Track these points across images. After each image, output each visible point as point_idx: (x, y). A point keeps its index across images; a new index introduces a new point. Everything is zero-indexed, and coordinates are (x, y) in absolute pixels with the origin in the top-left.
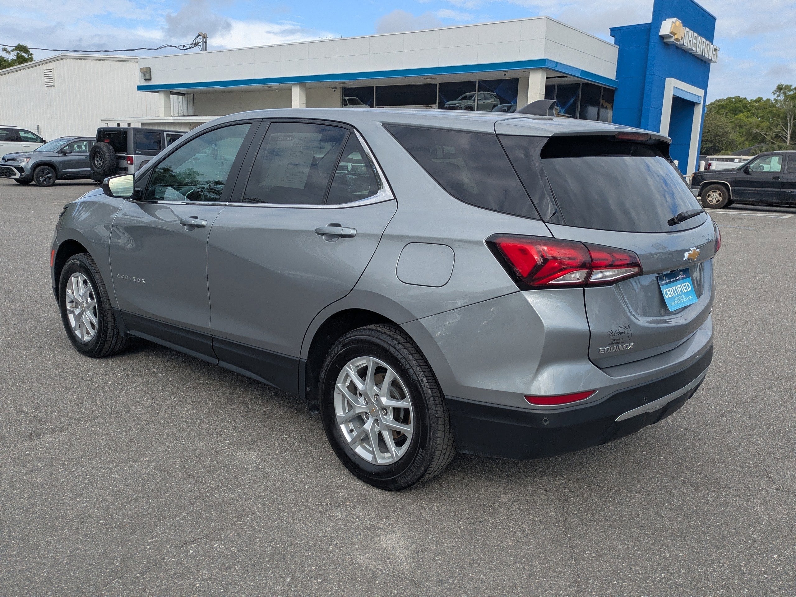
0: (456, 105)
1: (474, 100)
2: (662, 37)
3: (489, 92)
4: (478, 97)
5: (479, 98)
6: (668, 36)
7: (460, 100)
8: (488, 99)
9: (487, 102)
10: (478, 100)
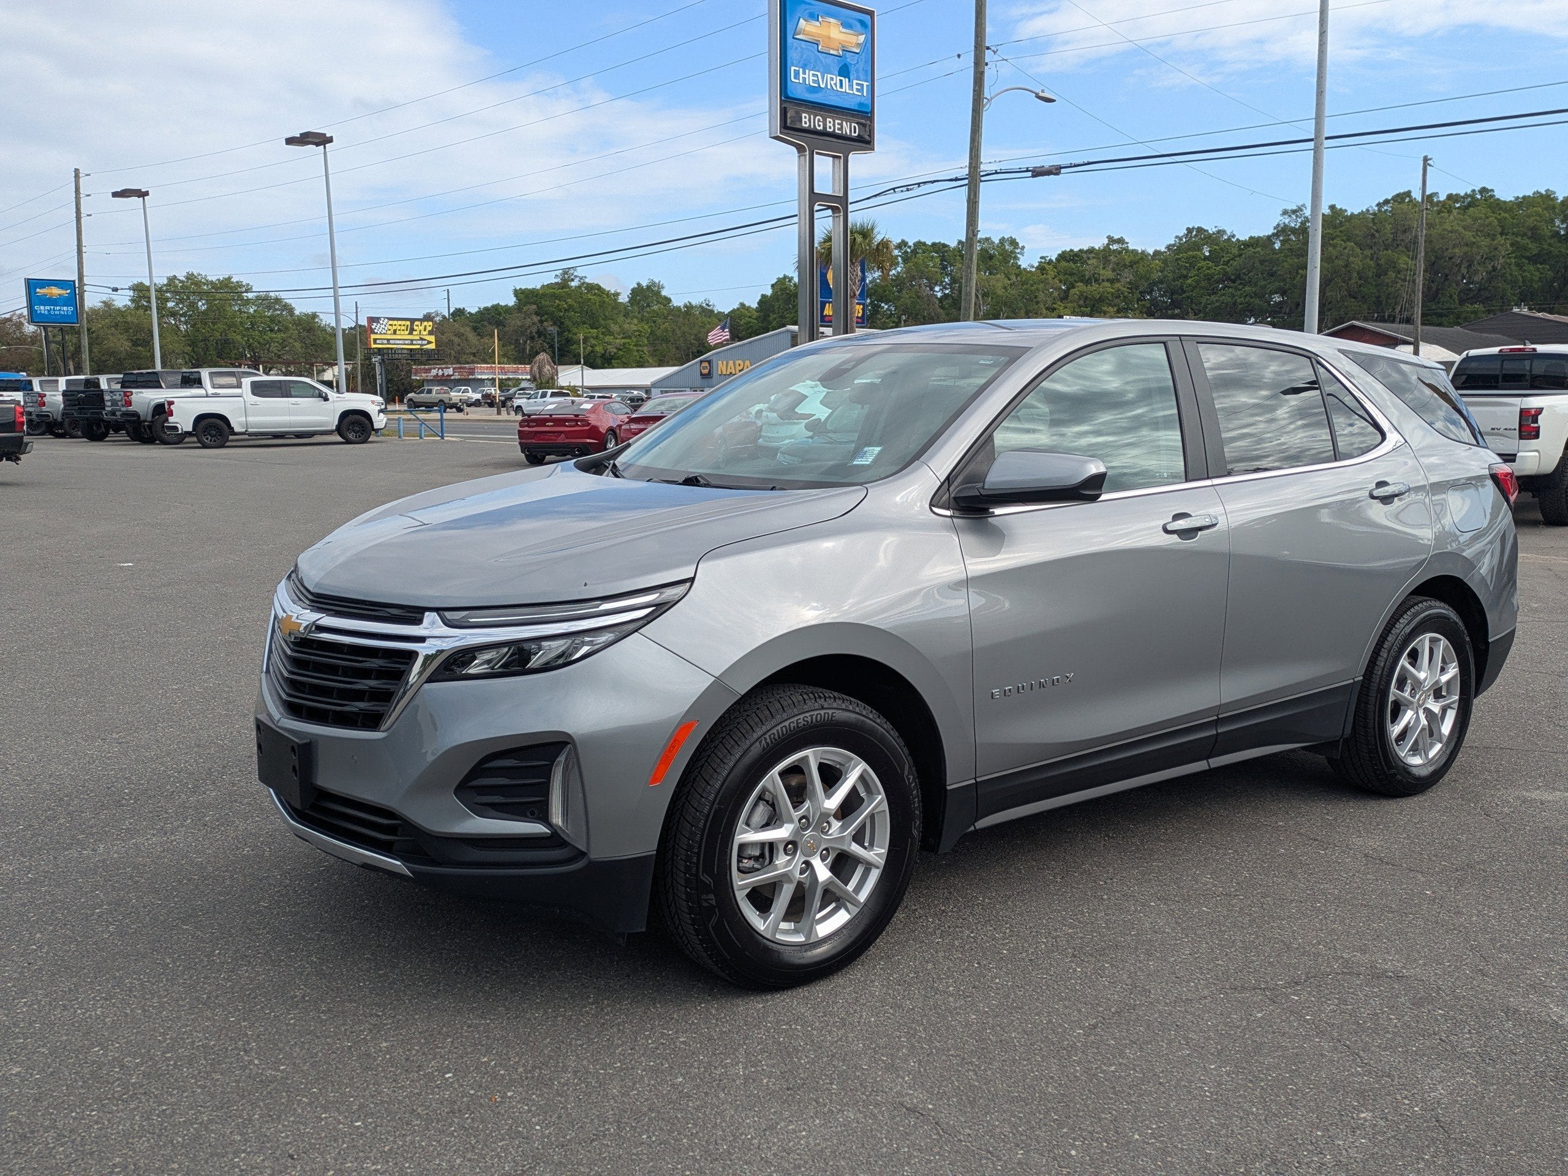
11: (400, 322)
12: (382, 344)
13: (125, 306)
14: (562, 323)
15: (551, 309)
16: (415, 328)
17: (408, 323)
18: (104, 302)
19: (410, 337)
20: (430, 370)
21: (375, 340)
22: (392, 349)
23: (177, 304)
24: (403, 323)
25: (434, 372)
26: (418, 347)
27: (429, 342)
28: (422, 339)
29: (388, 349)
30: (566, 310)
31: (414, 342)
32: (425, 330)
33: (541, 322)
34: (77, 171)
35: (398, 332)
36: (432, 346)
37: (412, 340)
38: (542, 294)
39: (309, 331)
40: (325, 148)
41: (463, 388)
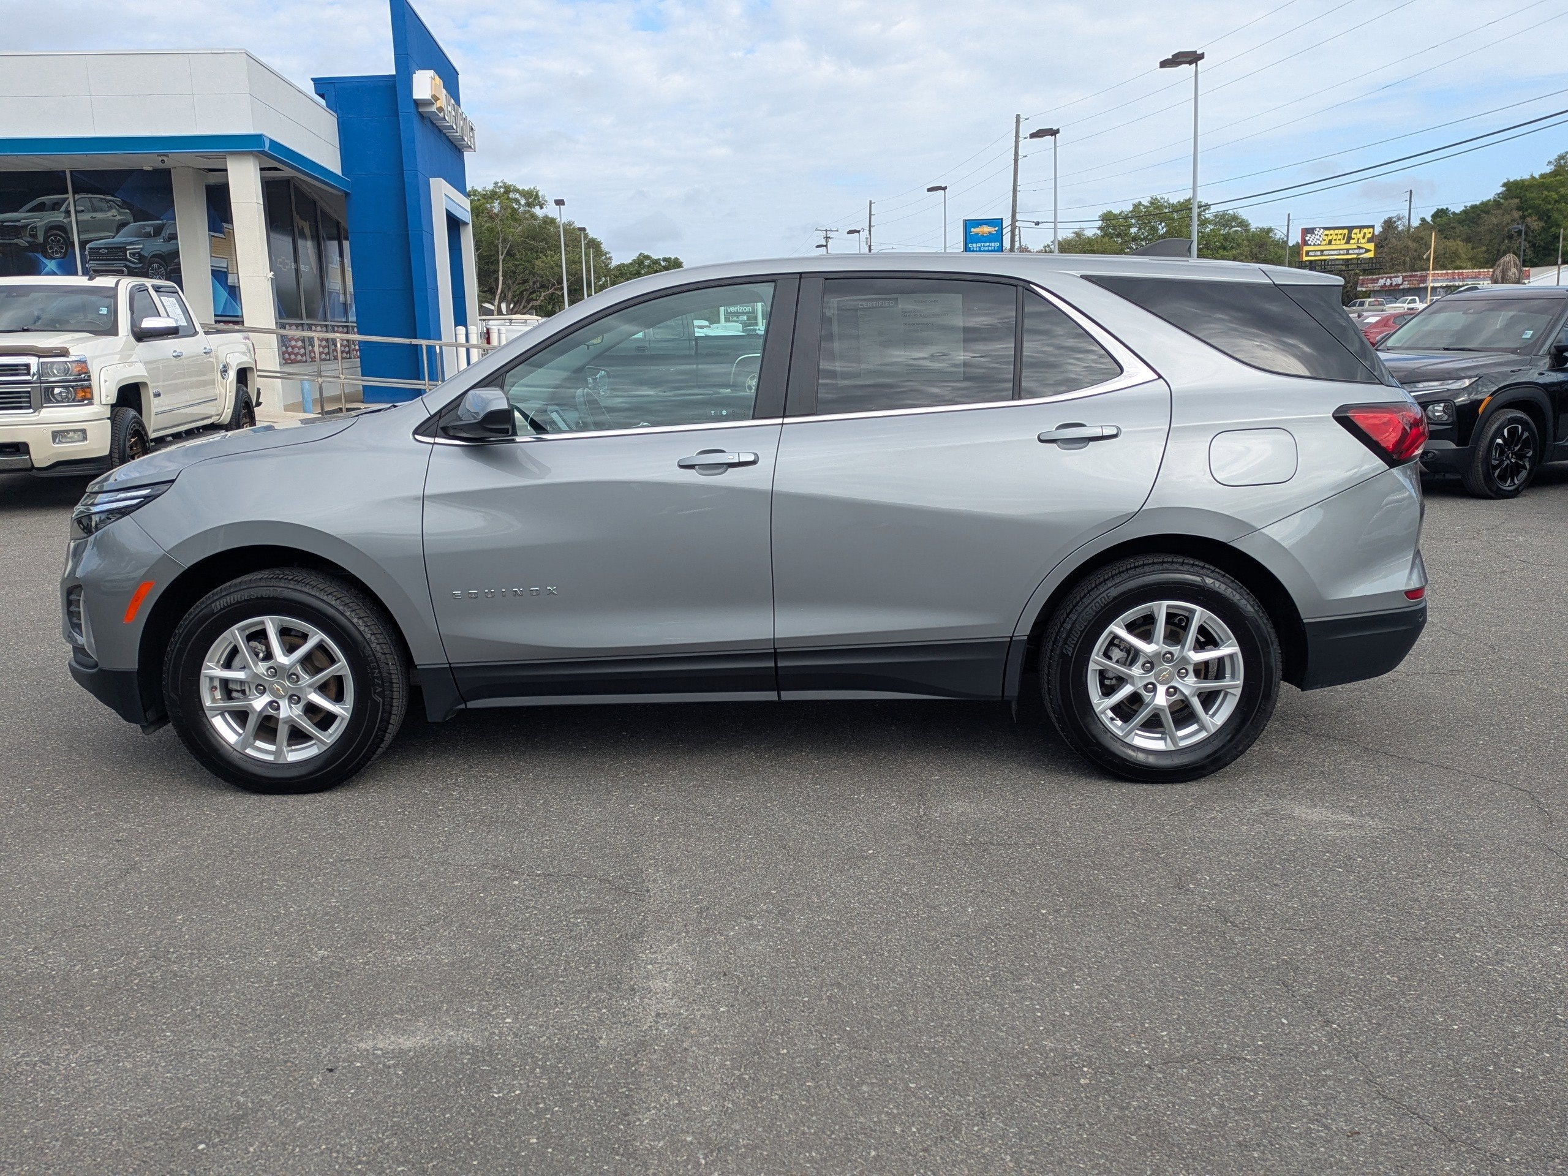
0: (19, 221)
1: (68, 212)
2: (417, 103)
3: (102, 196)
4: (75, 206)
5: (78, 208)
6: (428, 103)
7: (29, 211)
8: (102, 210)
9: (99, 215)
10: (76, 212)
11: (1337, 232)
12: (1315, 256)
13: (1094, 235)
14: (1549, 218)
15: (1537, 202)
16: (1353, 236)
17: (1346, 231)
18: (1075, 233)
19: (1347, 246)
20: (1378, 279)
21: (1307, 252)
22: (1325, 260)
23: (1140, 229)
24: (1340, 231)
25: (1381, 282)
26: (1355, 256)
27: (1367, 251)
28: (1359, 248)
29: (1321, 260)
30: (1556, 201)
31: (1351, 252)
32: (1364, 238)
33: (1523, 217)
34: (1018, 116)
35: (1333, 242)
36: (1371, 255)
37: (1348, 250)
38: (1528, 186)
39: (1261, 246)
40: (1197, 65)
41: (1410, 298)
